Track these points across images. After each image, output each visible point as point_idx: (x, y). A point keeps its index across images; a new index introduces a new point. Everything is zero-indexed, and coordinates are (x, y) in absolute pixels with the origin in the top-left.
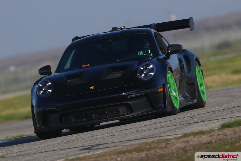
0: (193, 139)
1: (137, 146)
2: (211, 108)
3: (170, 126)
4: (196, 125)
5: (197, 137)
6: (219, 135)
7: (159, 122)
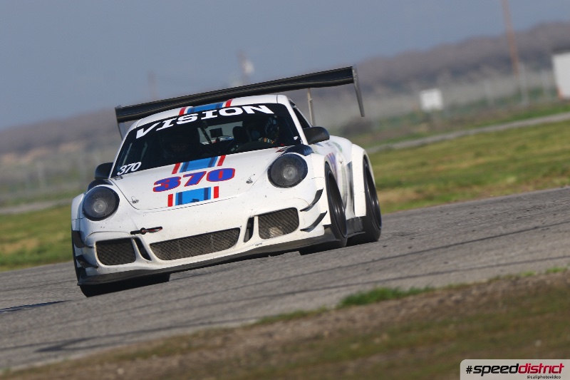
0: (282, 328)
1: (161, 343)
2: (323, 262)
3: (234, 301)
4: (290, 298)
5: (291, 324)
6: (337, 320)
7: (210, 291)
